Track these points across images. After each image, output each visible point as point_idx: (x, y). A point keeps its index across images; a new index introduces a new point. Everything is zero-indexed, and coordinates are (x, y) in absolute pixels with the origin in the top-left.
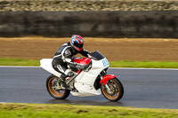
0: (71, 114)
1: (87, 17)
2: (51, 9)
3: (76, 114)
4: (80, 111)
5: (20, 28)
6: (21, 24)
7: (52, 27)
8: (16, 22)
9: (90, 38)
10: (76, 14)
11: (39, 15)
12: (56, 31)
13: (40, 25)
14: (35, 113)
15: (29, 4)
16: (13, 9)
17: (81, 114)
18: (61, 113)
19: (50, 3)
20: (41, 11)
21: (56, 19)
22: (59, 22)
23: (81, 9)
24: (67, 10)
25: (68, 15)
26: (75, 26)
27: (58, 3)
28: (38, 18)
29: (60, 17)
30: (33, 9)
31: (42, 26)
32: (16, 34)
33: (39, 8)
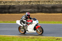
0: (54, 40)
1: (60, 6)
2: (47, 3)
3: (56, 40)
4: (57, 39)
5: (36, 10)
6: (36, 9)
7: (47, 10)
8: (35, 8)
9: (61, 14)
10: (56, 5)
11: (42, 6)
12: (49, 11)
13: (43, 9)
14: (42, 40)
15: (39, 2)
16: (34, 4)
17: (58, 40)
18: (51, 40)
19: (47, 1)
20: (44, 4)
21: (49, 7)
22: (50, 8)
23: (57, 4)
24: (52, 4)
25: (53, 6)
26: (56, 9)
27: (49, 1)
28: (42, 7)
29: (50, 6)
30: (41, 3)
31: (44, 10)
32: (35, 12)
33: (43, 3)
